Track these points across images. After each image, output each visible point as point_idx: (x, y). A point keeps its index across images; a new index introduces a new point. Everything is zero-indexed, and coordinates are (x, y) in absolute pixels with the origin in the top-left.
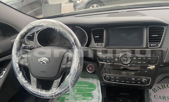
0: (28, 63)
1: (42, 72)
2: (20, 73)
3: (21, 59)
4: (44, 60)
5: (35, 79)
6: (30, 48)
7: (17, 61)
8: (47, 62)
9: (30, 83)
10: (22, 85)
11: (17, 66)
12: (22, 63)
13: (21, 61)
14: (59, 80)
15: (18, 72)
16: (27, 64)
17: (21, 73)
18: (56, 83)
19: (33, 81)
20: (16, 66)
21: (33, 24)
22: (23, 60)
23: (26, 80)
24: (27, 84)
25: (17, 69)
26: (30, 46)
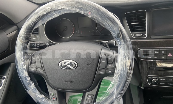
0: (43, 69)
1: (67, 82)
2: (31, 85)
3: (31, 63)
4: (68, 64)
5: (56, 92)
6: (38, 45)
7: (25, 67)
8: (74, 67)
9: (49, 98)
10: (36, 101)
11: (26, 74)
12: (32, 69)
13: (31, 66)
14: (94, 92)
15: (28, 83)
16: (40, 71)
17: (33, 85)
18: (90, 97)
19: (53, 94)
20: (24, 74)
21: (47, 8)
22: (33, 65)
23: (42, 94)
24: (43, 100)
25: (25, 78)
26: (38, 42)
